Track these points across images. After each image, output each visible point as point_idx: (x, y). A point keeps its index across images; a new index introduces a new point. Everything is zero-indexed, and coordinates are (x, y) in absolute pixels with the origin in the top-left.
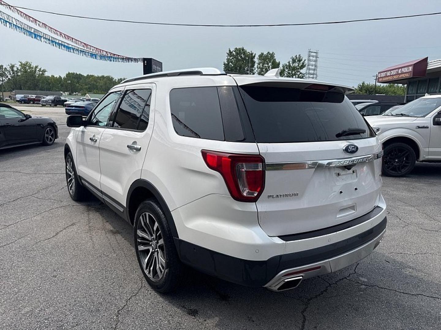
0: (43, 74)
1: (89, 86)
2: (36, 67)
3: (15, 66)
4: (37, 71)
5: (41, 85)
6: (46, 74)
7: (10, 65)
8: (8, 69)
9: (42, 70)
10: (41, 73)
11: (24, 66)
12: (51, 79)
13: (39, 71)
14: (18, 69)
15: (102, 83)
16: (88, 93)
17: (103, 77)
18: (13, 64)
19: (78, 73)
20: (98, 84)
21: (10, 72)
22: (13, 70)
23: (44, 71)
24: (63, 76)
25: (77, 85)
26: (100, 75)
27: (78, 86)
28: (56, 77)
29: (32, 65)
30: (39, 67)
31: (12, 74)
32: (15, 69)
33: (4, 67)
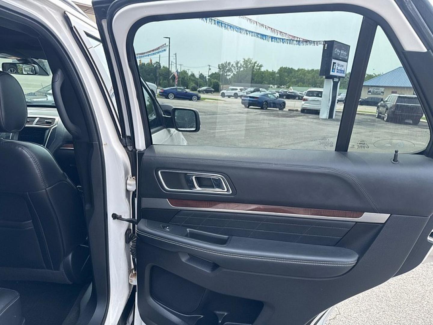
0: (259, 69)
1: (297, 79)
2: (255, 63)
3: (240, 62)
4: (255, 66)
5: (256, 79)
6: (263, 69)
7: (236, 61)
8: (234, 65)
9: (259, 65)
10: (258, 68)
11: (246, 62)
12: (265, 73)
13: (257, 66)
14: (241, 64)
15: (310, 76)
16: (292, 86)
17: (313, 70)
18: (238, 60)
19: (290, 67)
20: (306, 77)
21: (235, 67)
22: (237, 66)
23: (261, 66)
24: (276, 70)
25: (286, 78)
26: (310, 69)
27: (287, 80)
28: (270, 72)
29: (252, 61)
30: (257, 63)
31: (236, 69)
32: (239, 65)
33: (231, 64)
